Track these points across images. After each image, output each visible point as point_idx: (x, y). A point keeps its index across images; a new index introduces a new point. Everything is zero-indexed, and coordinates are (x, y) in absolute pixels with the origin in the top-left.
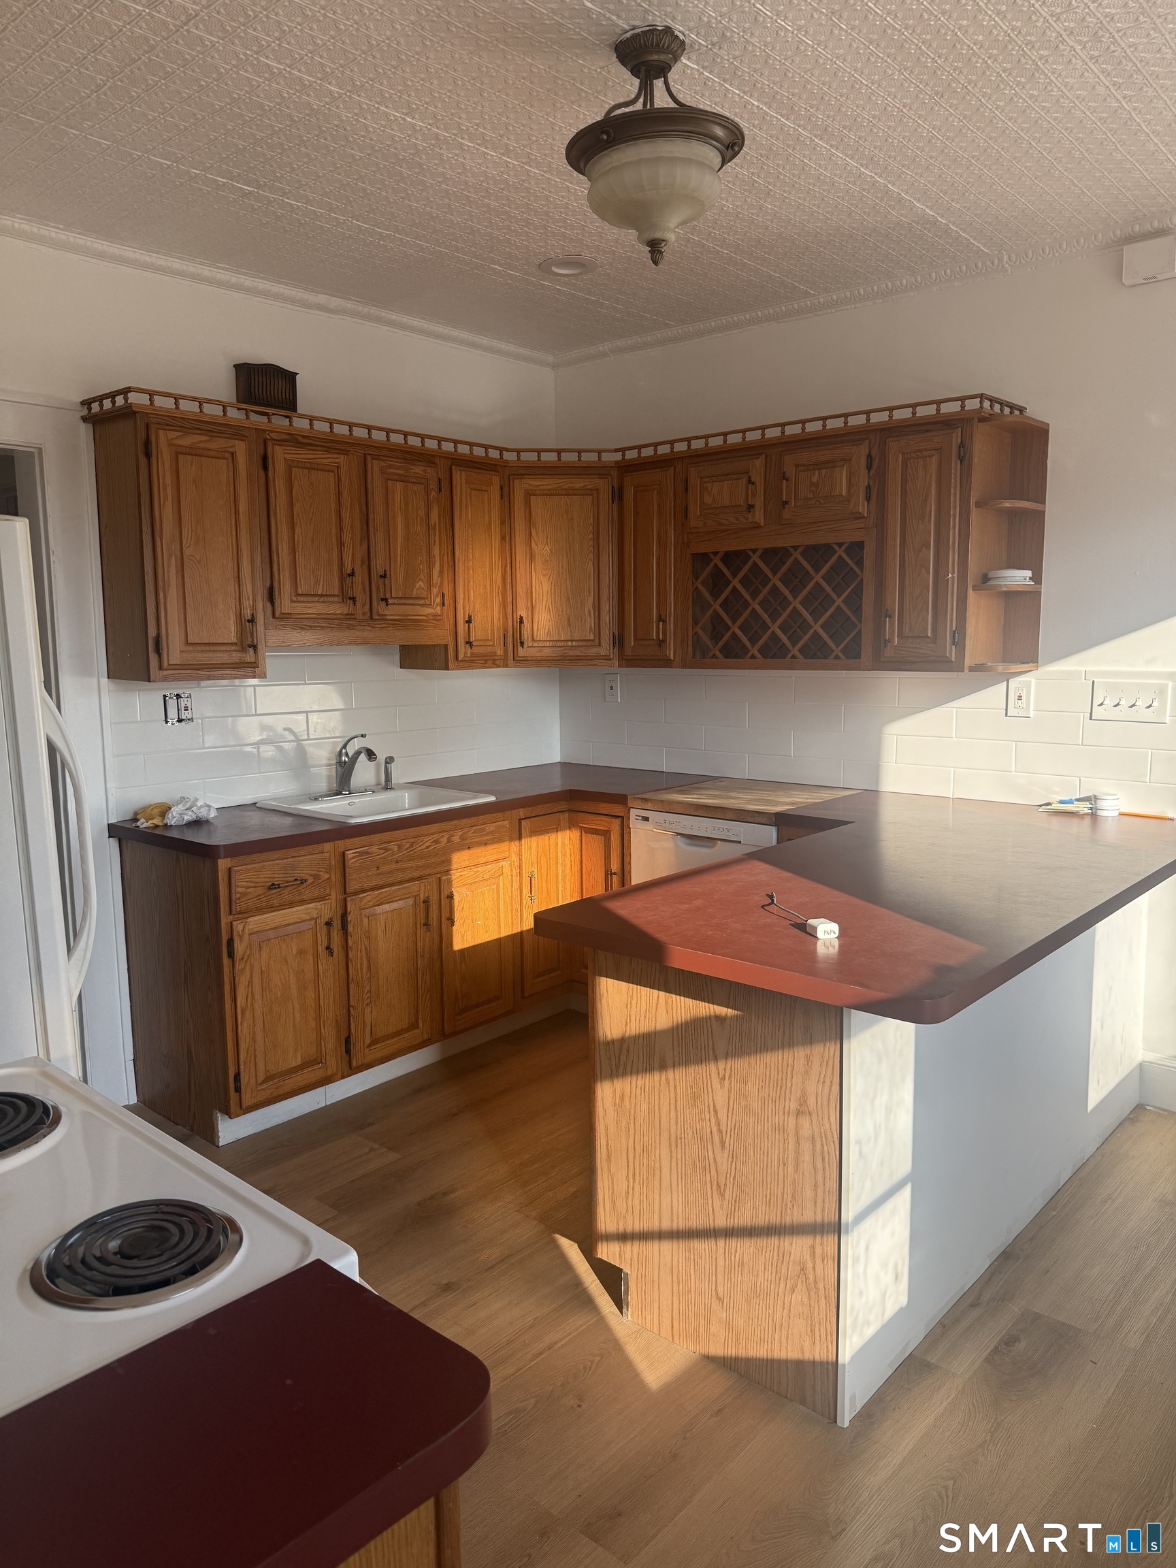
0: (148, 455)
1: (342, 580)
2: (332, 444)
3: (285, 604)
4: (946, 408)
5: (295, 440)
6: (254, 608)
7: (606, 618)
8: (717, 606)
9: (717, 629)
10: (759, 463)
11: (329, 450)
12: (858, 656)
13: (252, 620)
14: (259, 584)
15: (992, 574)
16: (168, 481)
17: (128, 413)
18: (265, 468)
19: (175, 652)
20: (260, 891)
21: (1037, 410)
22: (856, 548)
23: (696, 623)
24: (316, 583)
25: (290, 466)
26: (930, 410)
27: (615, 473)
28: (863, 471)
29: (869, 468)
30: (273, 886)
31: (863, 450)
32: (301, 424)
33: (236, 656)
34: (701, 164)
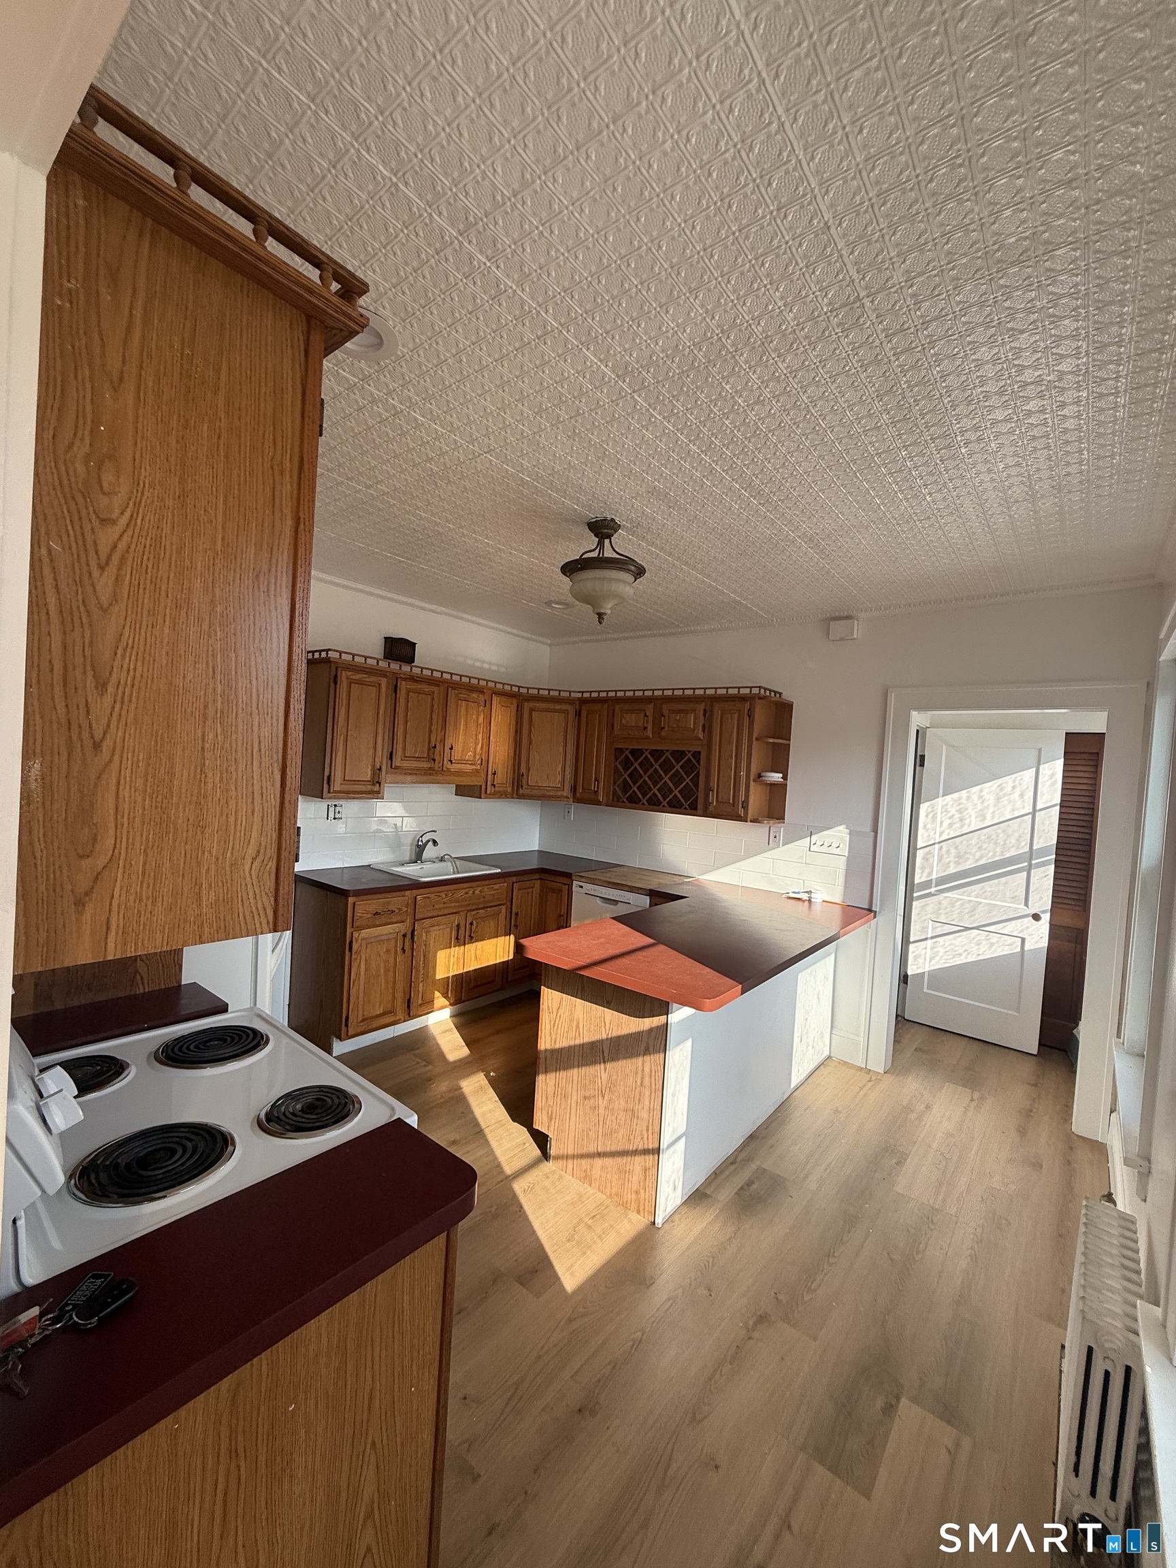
0: (335, 683)
1: (429, 749)
2: (431, 681)
3: (397, 761)
4: (743, 691)
5: (412, 678)
6: (381, 763)
7: (568, 777)
8: (626, 776)
9: (626, 787)
10: (651, 706)
11: (429, 684)
12: (696, 809)
13: (380, 769)
14: (385, 750)
15: (763, 774)
16: (344, 696)
17: (328, 661)
18: (396, 692)
19: (337, 785)
20: (369, 916)
21: (787, 696)
22: (697, 755)
23: (615, 783)
24: (416, 751)
25: (408, 691)
26: (735, 691)
27: (577, 703)
28: (702, 717)
29: (705, 715)
30: (377, 913)
31: (702, 706)
32: (416, 671)
33: (369, 788)
34: (625, 582)
